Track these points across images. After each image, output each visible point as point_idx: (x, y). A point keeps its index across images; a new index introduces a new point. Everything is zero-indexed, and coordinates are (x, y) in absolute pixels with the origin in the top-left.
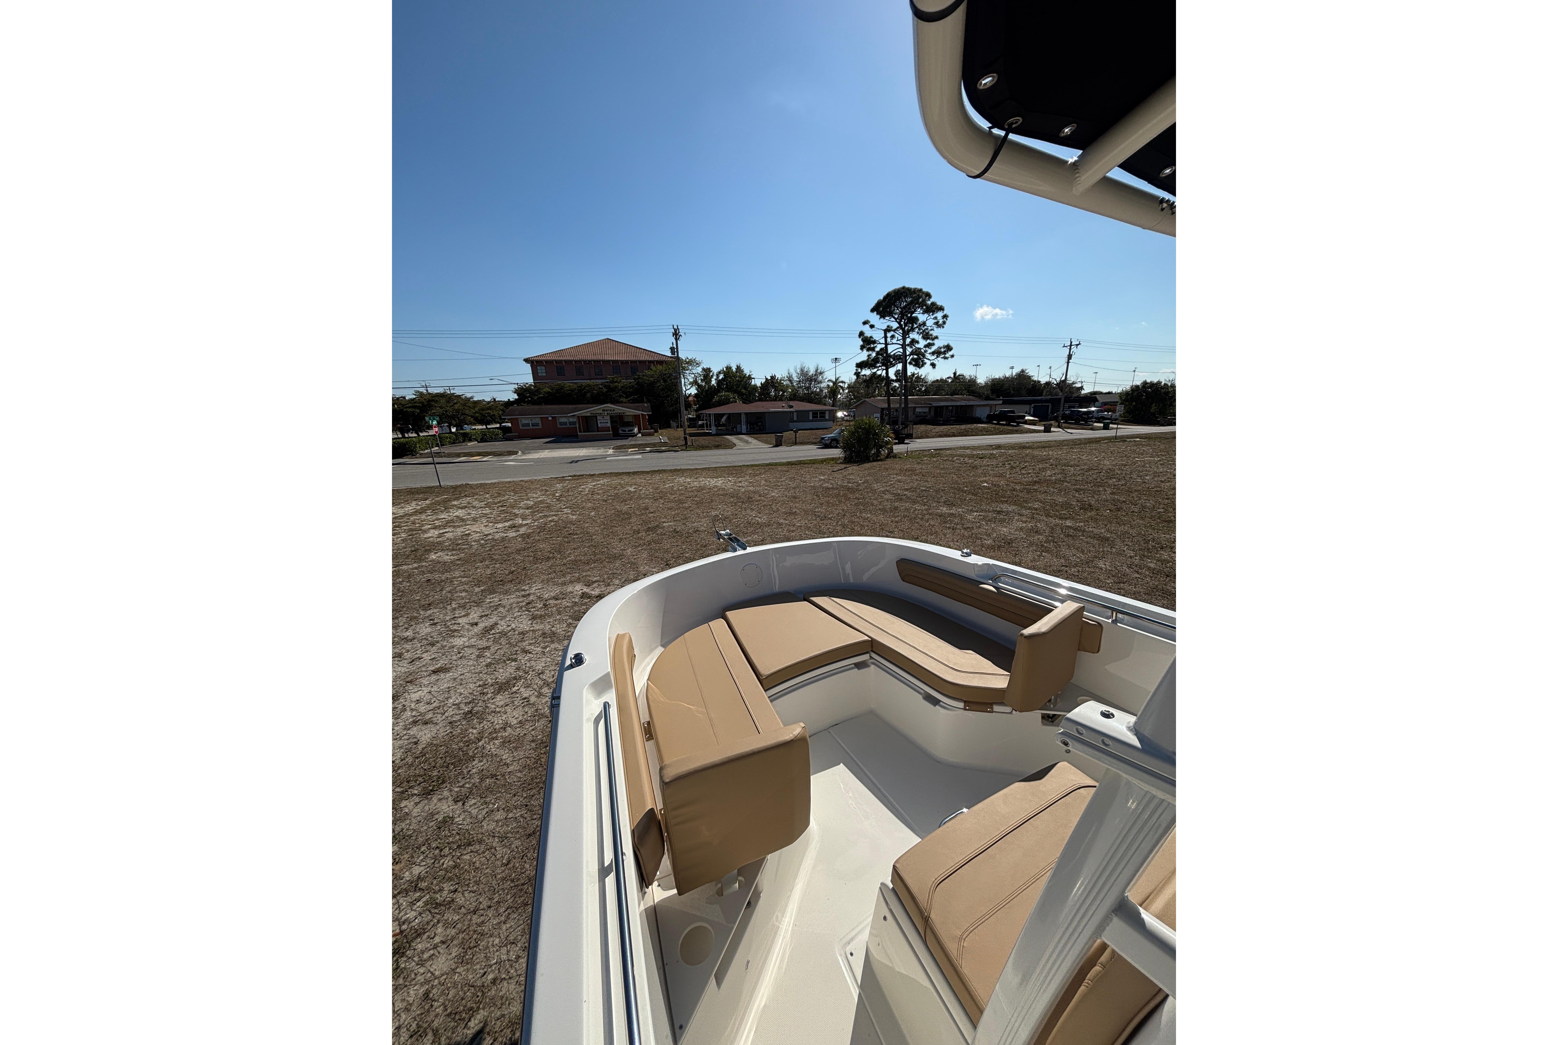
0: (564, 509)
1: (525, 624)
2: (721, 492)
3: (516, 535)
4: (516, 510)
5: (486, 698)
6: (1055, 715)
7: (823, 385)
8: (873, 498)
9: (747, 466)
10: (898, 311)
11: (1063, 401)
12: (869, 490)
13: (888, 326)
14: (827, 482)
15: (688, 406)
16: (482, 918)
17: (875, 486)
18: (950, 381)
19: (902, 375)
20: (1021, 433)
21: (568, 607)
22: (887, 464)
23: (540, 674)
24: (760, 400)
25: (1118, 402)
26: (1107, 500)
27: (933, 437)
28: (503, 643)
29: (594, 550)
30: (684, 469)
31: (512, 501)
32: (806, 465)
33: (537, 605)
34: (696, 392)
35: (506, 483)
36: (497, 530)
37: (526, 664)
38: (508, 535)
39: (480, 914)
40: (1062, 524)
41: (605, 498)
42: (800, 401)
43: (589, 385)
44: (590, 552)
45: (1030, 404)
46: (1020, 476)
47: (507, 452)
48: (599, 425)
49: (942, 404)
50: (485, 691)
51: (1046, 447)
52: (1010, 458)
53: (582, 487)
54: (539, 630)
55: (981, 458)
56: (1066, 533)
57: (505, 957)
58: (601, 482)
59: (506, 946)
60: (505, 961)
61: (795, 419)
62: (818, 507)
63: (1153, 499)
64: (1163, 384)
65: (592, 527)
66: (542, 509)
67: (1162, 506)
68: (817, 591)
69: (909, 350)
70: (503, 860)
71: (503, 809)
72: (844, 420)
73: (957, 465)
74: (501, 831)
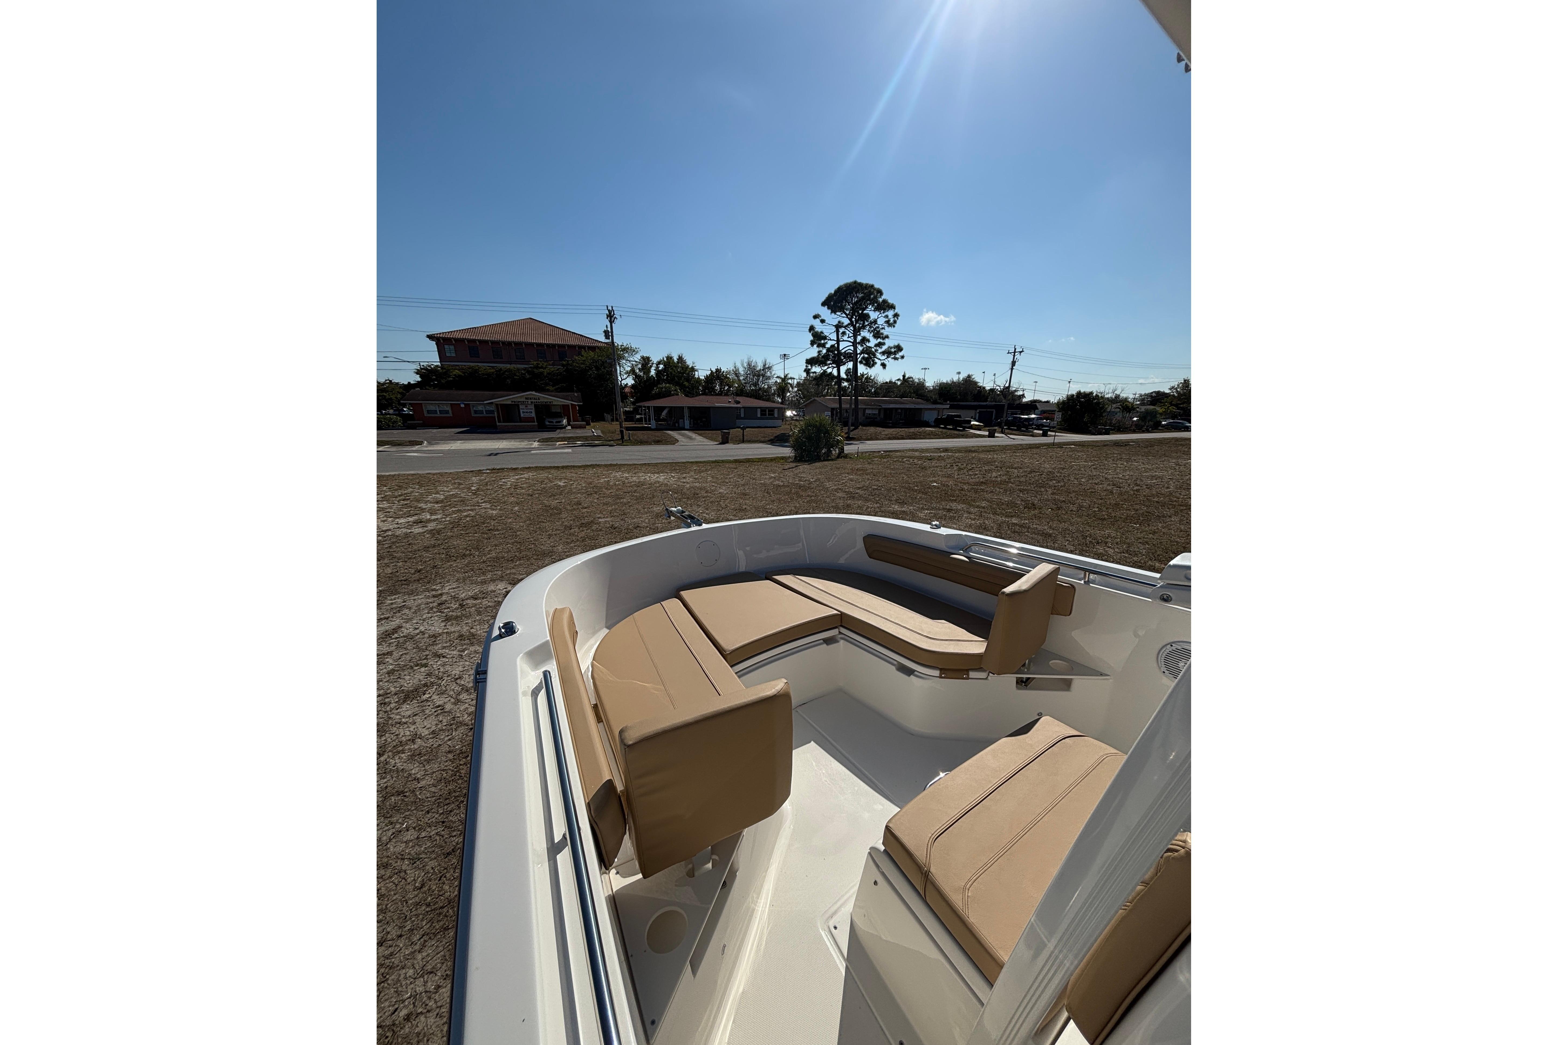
0: (481, 503)
1: (437, 626)
2: (663, 488)
3: (424, 531)
4: (422, 505)
5: (388, 709)
6: (1029, 678)
7: (772, 381)
8: (825, 496)
9: (691, 462)
10: (849, 307)
11: (1006, 407)
12: (821, 488)
13: (839, 322)
14: (779, 481)
15: (624, 397)
16: (390, 949)
17: (827, 484)
18: (899, 383)
19: (853, 374)
20: (966, 438)
21: (489, 606)
22: (838, 464)
23: (457, 679)
24: (704, 394)
25: (1055, 411)
26: (1049, 500)
27: (883, 439)
28: (409, 648)
29: (519, 546)
30: (621, 465)
31: (417, 494)
32: (755, 463)
33: (452, 605)
34: (633, 382)
35: (409, 475)
36: (399, 526)
37: (439, 669)
38: (413, 531)
39: (388, 945)
40: (1008, 521)
41: (530, 492)
42: (747, 397)
43: (509, 370)
44: (514, 548)
45: (976, 410)
46: (968, 477)
47: (409, 441)
48: (522, 415)
49: (892, 406)
50: (387, 700)
51: (991, 451)
52: (957, 460)
53: (503, 480)
54: (454, 632)
55: (930, 460)
56: (1013, 530)
57: (421, 989)
58: (526, 476)
59: (422, 976)
60: (421, 993)
61: (742, 416)
62: (769, 504)
63: (1089, 499)
64: (1094, 394)
65: (516, 522)
66: (456, 503)
67: (1096, 505)
68: (780, 570)
69: (860, 348)
70: (415, 883)
71: (414, 828)
72: (793, 420)
73: (907, 466)
74: (412, 852)
